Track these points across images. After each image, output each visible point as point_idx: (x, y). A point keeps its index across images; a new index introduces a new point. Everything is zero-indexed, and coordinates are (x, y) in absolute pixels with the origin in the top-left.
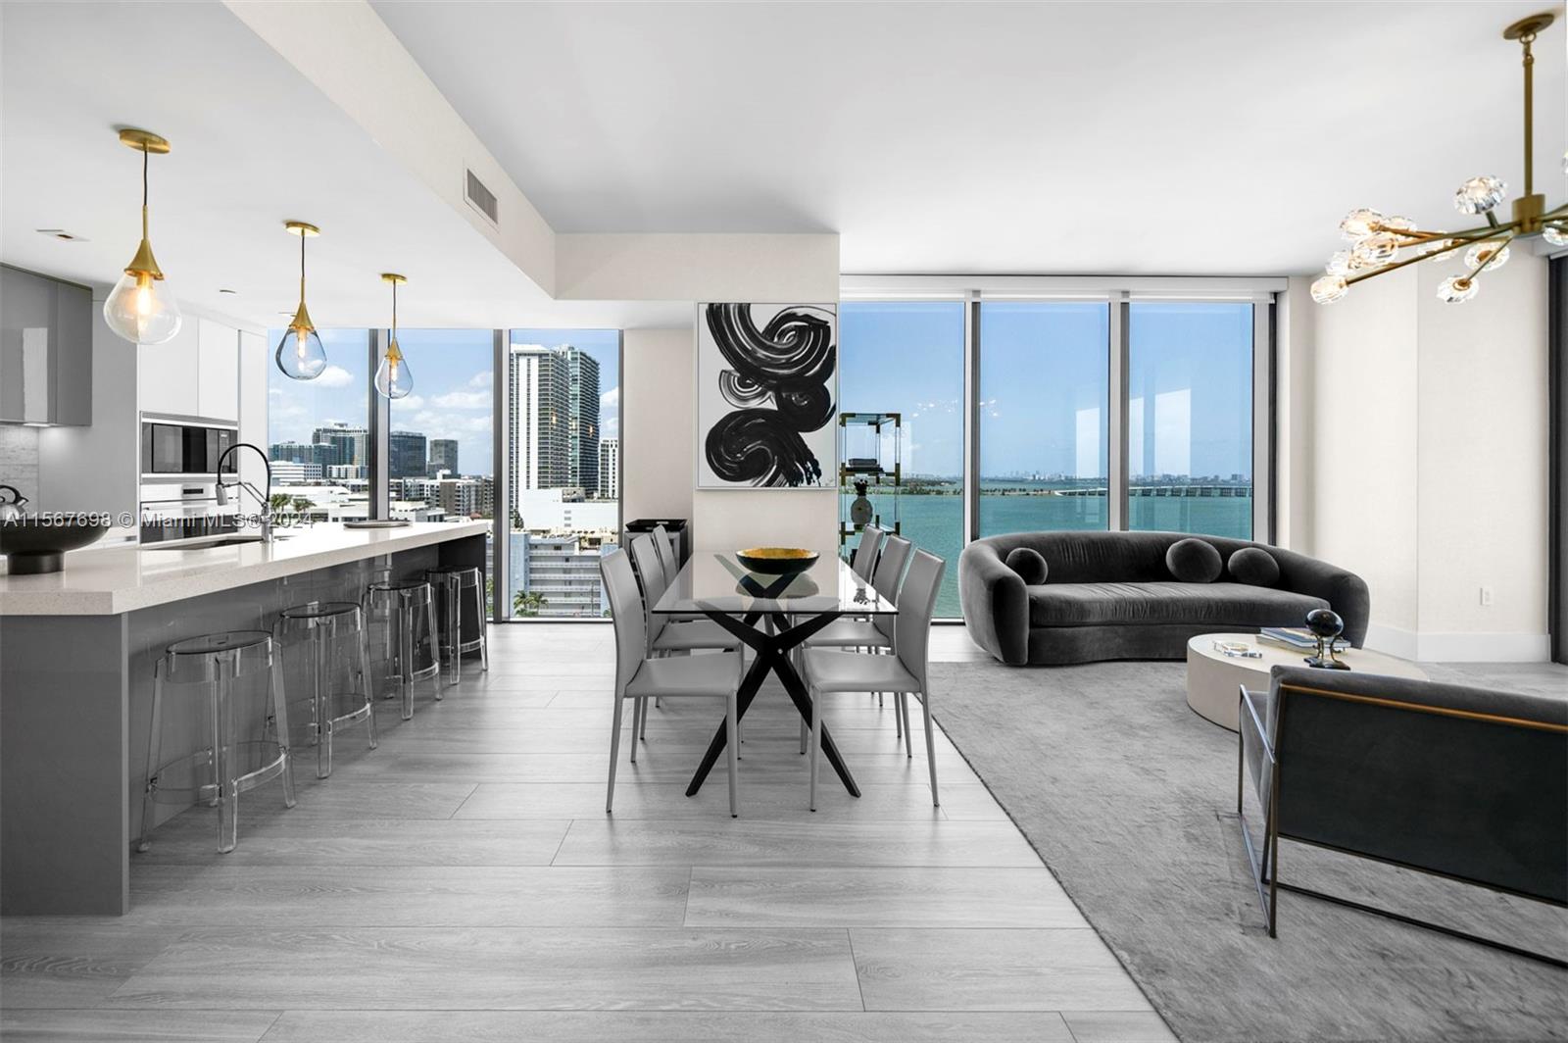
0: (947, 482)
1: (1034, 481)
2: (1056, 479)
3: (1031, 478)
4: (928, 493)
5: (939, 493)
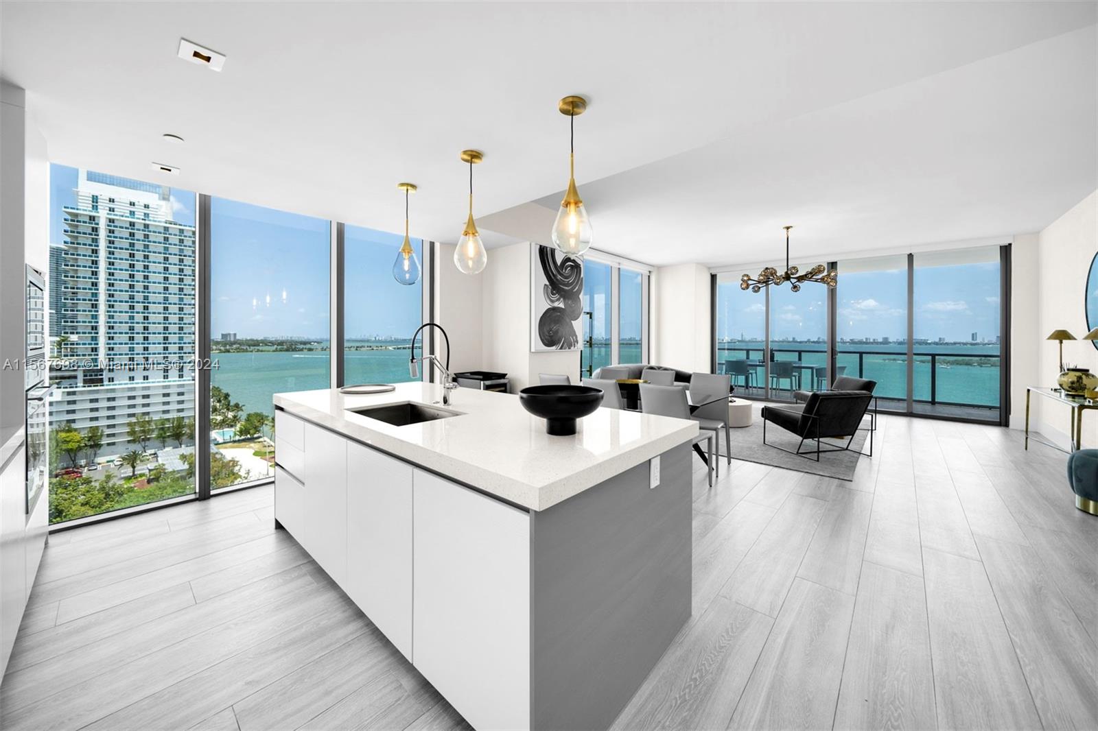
0: (314, 342)
1: (376, 341)
2: (389, 339)
3: (374, 339)
4: (302, 350)
5: (310, 350)
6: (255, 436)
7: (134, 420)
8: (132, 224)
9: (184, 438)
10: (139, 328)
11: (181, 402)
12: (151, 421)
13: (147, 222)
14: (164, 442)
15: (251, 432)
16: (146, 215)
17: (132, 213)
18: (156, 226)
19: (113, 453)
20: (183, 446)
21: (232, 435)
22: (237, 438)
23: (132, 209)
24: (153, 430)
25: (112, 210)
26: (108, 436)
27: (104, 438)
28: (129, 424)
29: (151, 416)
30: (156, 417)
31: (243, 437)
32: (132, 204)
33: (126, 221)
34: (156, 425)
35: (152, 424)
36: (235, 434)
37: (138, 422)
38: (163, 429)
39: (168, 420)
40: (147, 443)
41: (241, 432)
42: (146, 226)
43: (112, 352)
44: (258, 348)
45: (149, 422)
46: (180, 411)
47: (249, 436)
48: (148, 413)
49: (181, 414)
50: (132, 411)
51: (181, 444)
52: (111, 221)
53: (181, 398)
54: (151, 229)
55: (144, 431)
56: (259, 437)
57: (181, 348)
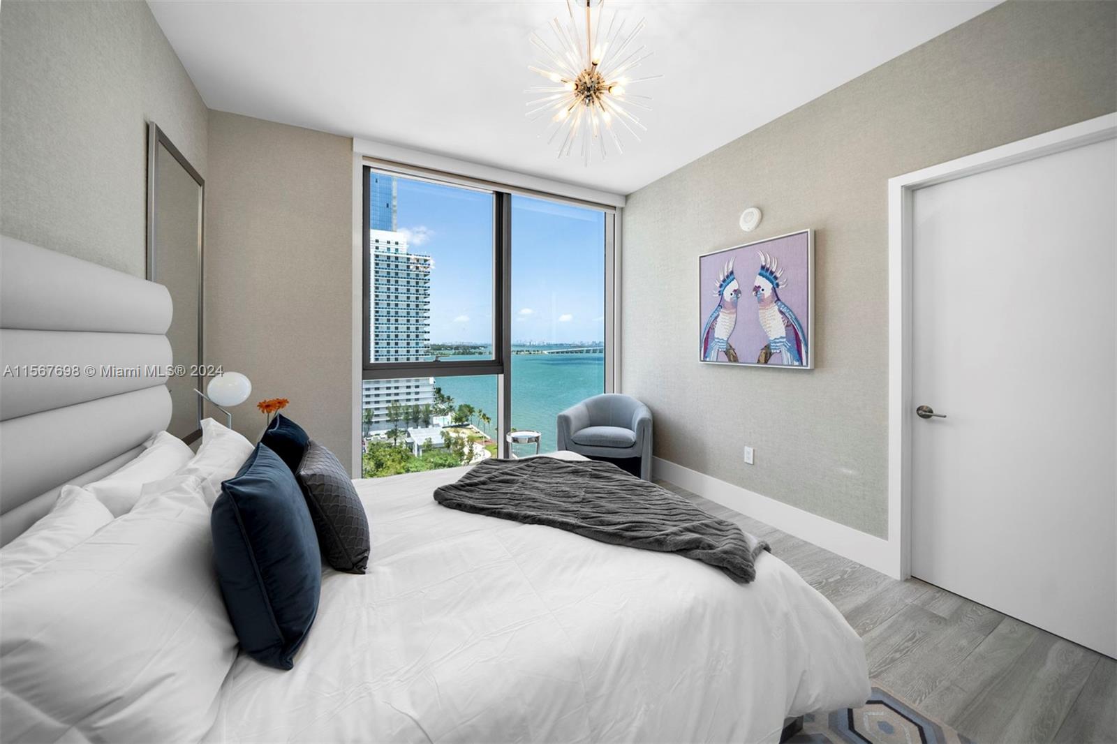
6: (466, 423)
7: (390, 405)
8: (389, 257)
9: (420, 421)
10: (392, 336)
11: (417, 393)
12: (401, 406)
13: (397, 255)
14: (407, 423)
15: (464, 419)
16: (397, 250)
17: (389, 249)
18: (403, 258)
19: (378, 429)
20: (419, 427)
21: (450, 422)
22: (454, 424)
23: (389, 246)
24: (401, 414)
25: (377, 248)
26: (376, 416)
27: (373, 417)
28: (387, 408)
29: (400, 402)
30: (403, 404)
31: (457, 424)
32: (389, 242)
33: (384, 256)
34: (403, 409)
35: (401, 409)
36: (452, 422)
37: (394, 407)
38: (407, 413)
39: (410, 406)
40: (398, 423)
41: (457, 420)
42: (397, 258)
43: (377, 354)
44: (441, 351)
45: (399, 407)
46: (417, 400)
47: (460, 424)
48: (397, 401)
49: (418, 403)
50: (389, 398)
51: (417, 426)
52: (377, 256)
53: (417, 390)
54: (400, 260)
55: (396, 414)
56: (468, 425)
57: (417, 351)
